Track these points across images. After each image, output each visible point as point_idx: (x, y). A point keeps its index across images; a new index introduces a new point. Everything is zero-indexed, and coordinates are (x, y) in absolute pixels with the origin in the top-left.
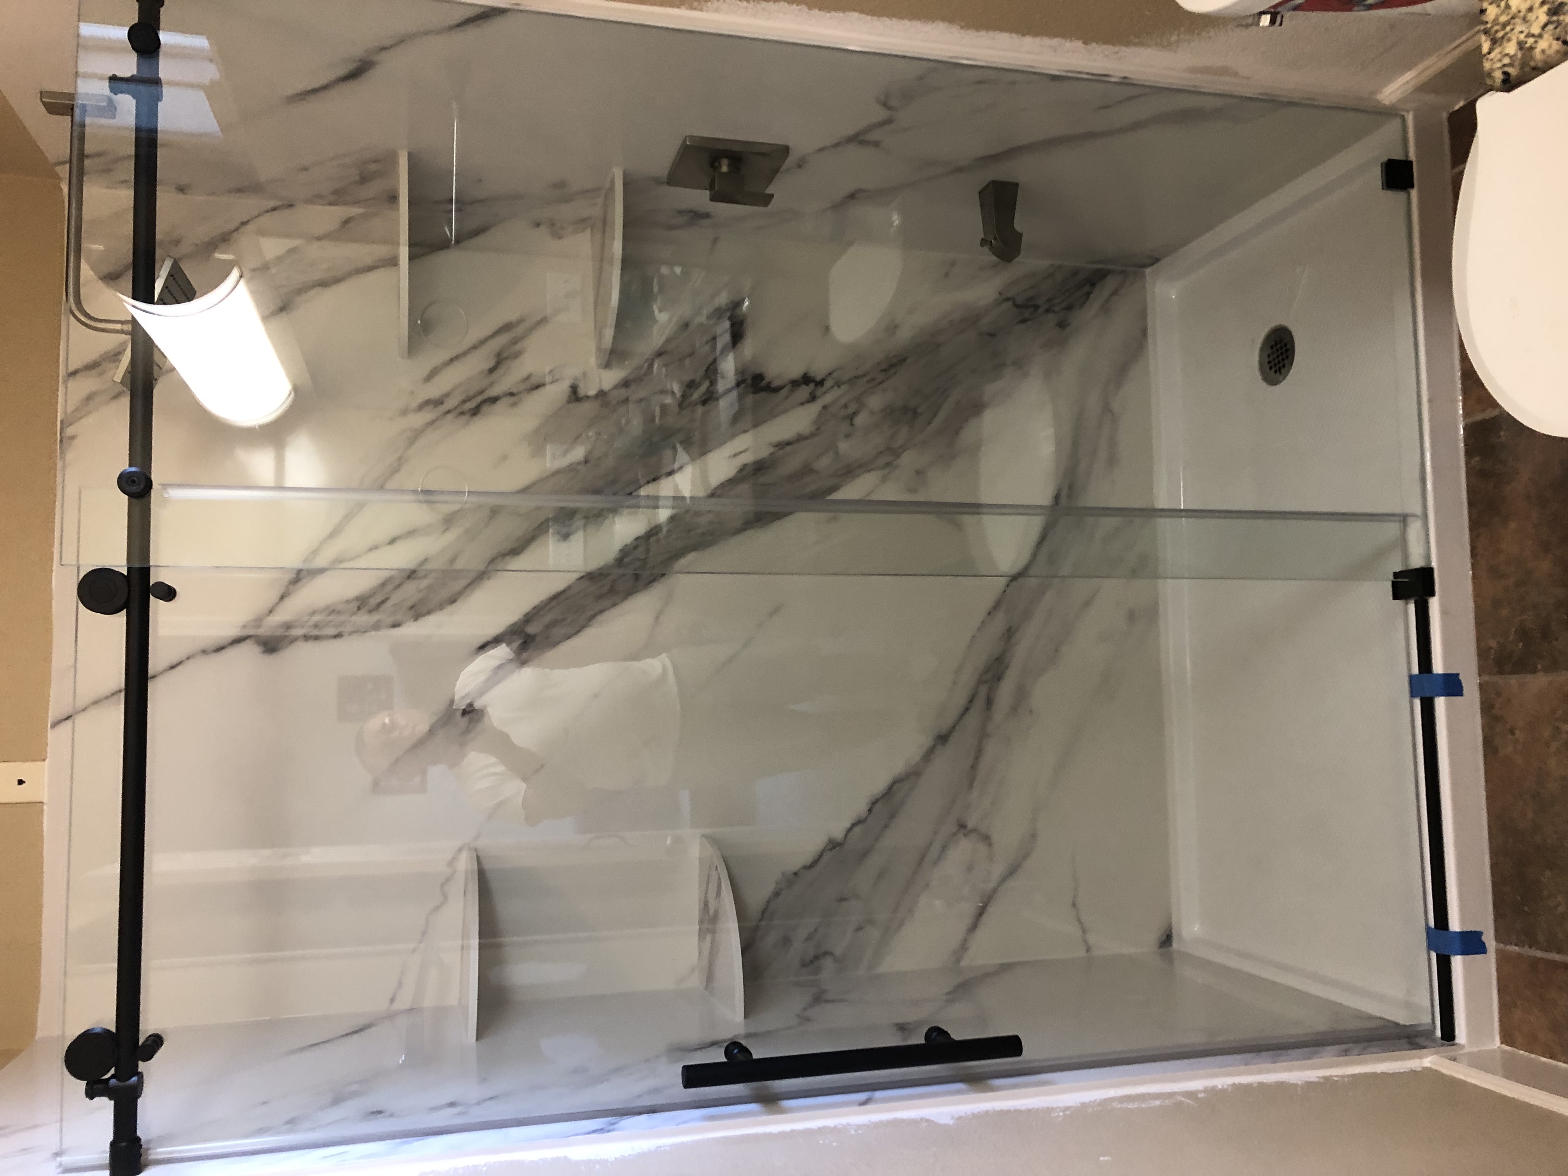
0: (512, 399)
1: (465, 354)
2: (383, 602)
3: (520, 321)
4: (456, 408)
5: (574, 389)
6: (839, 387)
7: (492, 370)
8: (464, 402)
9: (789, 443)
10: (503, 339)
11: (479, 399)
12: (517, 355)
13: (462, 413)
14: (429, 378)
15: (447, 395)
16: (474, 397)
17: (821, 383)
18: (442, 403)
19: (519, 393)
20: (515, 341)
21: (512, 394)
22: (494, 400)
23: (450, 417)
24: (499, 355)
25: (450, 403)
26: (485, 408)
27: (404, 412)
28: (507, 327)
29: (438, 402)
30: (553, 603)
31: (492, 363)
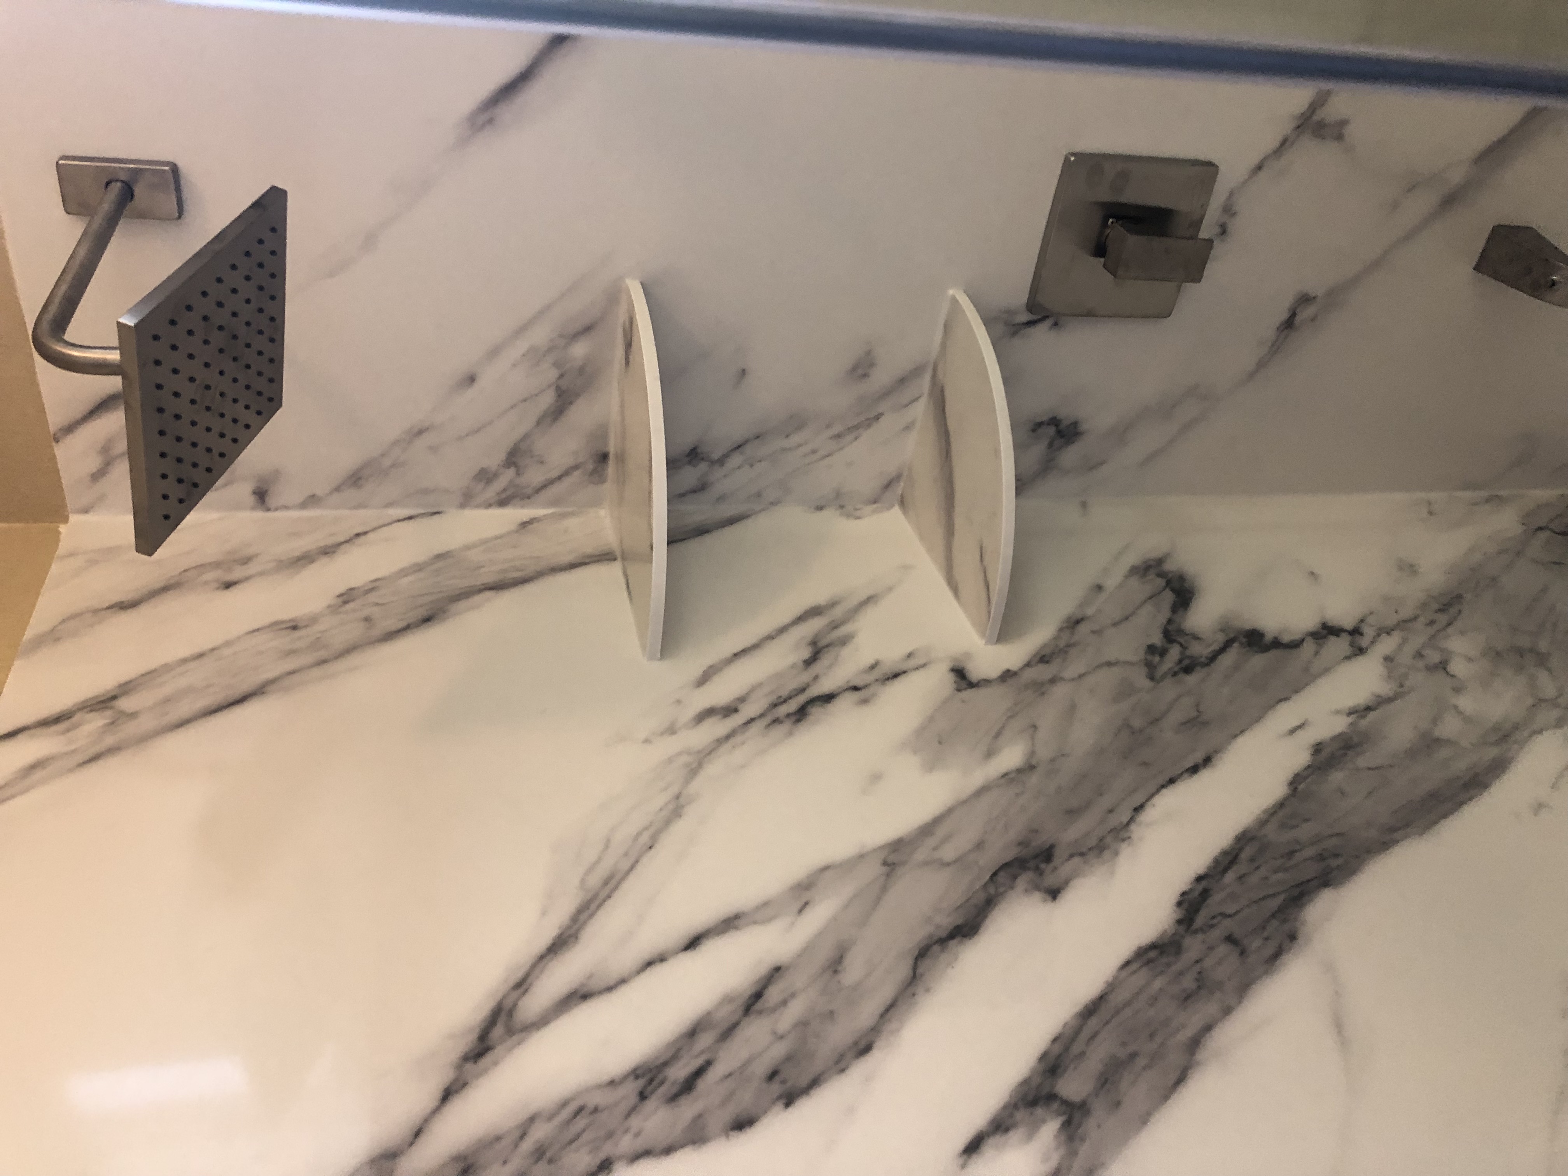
0: (857, 695)
1: (756, 647)
3: (833, 604)
4: (762, 716)
5: (960, 673)
6: (1388, 634)
7: (809, 663)
8: (775, 705)
9: (1368, 709)
10: (815, 625)
11: (802, 699)
12: (844, 641)
13: (776, 721)
14: (704, 679)
15: (742, 699)
16: (790, 698)
18: (736, 710)
19: (866, 686)
20: (835, 626)
21: (856, 688)
22: (828, 698)
23: (755, 728)
24: (814, 643)
25: (749, 710)
26: (815, 711)
27: (671, 730)
28: (815, 612)
29: (729, 710)
31: (806, 654)
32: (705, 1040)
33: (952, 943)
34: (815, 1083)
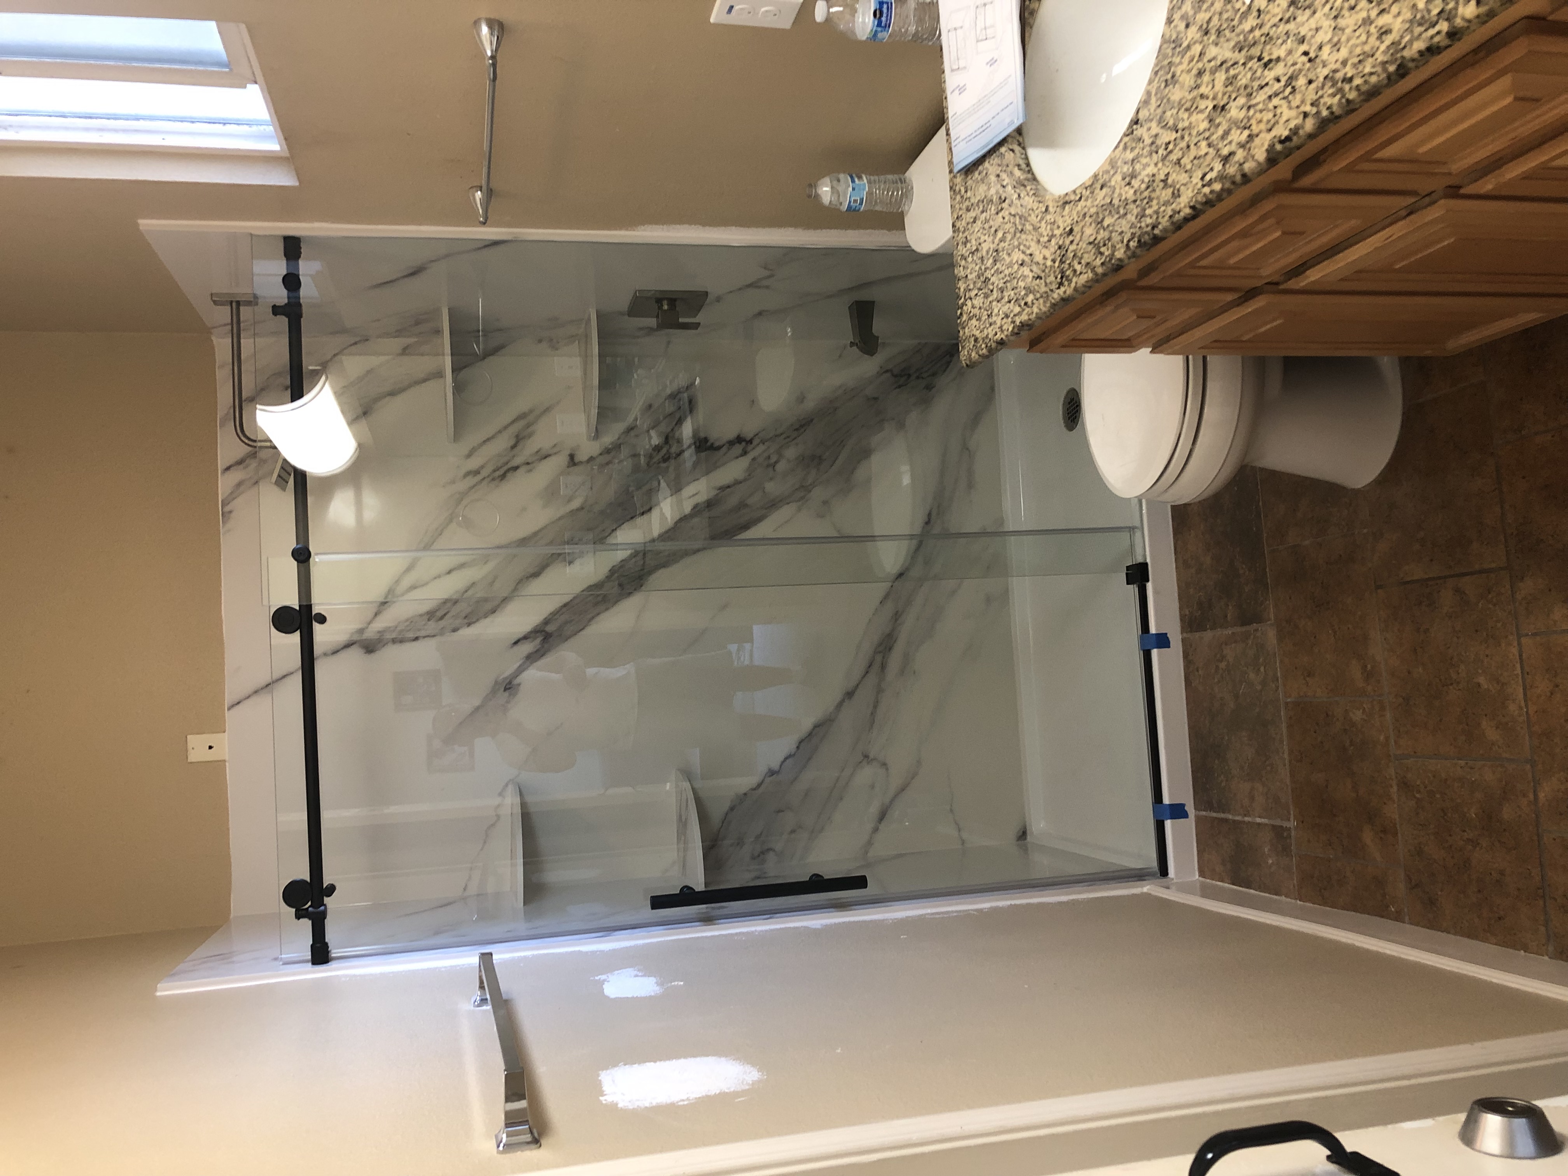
0: (529, 467)
1: (493, 437)
2: (445, 615)
3: (531, 411)
4: (488, 476)
5: (572, 457)
6: (764, 444)
7: (513, 447)
8: (494, 471)
9: (729, 487)
10: (521, 423)
11: (505, 468)
12: (530, 435)
13: (493, 479)
14: (469, 456)
15: (482, 467)
16: (501, 467)
17: (750, 442)
18: (479, 473)
19: (532, 463)
20: (528, 426)
21: (528, 464)
22: (516, 468)
23: (485, 482)
24: (517, 436)
25: (485, 473)
26: (509, 475)
27: (453, 482)
28: (522, 416)
29: (477, 472)
30: (564, 609)
31: (512, 442)
32: (449, 605)
33: (531, 579)
34: (478, 620)
